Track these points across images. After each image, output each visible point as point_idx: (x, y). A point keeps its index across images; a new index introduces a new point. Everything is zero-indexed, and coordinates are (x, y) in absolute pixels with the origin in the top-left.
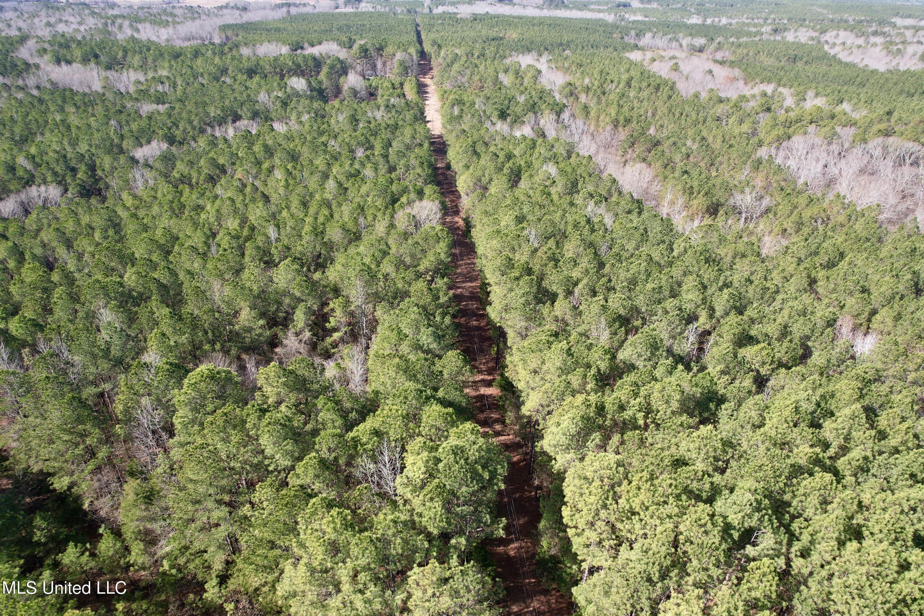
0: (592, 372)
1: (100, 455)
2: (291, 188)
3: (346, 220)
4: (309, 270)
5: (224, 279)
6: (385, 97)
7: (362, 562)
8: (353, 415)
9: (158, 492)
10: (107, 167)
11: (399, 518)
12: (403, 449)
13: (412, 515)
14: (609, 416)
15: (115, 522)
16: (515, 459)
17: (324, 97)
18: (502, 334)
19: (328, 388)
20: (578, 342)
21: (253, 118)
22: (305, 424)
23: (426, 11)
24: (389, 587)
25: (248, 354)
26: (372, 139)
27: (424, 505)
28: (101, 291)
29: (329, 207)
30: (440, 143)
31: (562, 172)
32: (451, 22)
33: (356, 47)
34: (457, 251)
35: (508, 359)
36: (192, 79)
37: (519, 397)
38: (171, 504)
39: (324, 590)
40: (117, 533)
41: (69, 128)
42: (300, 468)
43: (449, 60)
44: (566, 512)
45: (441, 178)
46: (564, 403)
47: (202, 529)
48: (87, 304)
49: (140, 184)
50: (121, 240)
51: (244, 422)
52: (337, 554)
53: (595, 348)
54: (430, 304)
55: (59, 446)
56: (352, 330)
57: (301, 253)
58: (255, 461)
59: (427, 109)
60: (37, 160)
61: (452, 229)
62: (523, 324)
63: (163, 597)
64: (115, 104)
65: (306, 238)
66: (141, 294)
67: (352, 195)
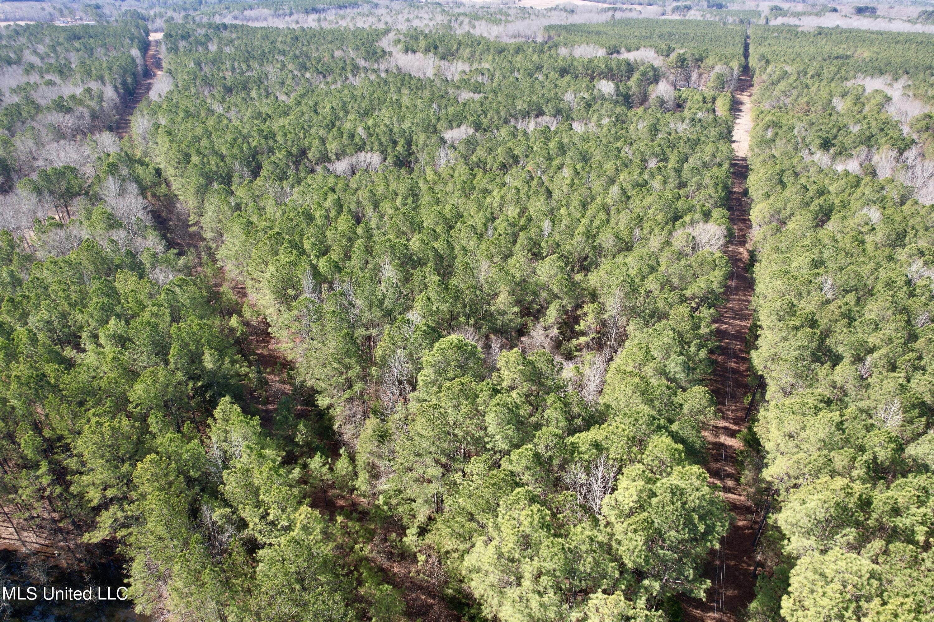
0: (865, 458)
1: (356, 388)
2: (574, 188)
3: (622, 228)
4: (572, 270)
5: (492, 262)
6: (693, 110)
7: (549, 565)
8: (578, 421)
9: (391, 435)
10: (420, 143)
11: (596, 537)
12: (620, 471)
13: (610, 539)
14: (874, 516)
15: (352, 448)
16: (741, 523)
17: (629, 103)
18: (762, 385)
19: (562, 387)
20: (855, 418)
21: (555, 116)
22: (531, 415)
23: (762, 21)
24: (567, 601)
25: (496, 335)
26: (668, 151)
27: (626, 534)
28: (389, 250)
29: (608, 212)
30: (742, 166)
31: (888, 219)
32: (788, 36)
33: (674, 55)
34: (733, 284)
35: (762, 413)
36: (509, 73)
37: (764, 458)
38: (397, 449)
39: (506, 578)
40: (352, 459)
41: (400, 106)
42: (515, 455)
43: (775, 78)
44: (786, 603)
45: (734, 203)
46: (818, 481)
47: (417, 480)
48: (377, 258)
49: (443, 162)
50: (416, 208)
51: (476, 396)
52: (527, 548)
53: (877, 431)
54: (687, 332)
55: (329, 370)
56: (600, 338)
57: (569, 252)
58: (477, 435)
59: (736, 127)
60: (371, 131)
61: (734, 259)
62: (791, 380)
63: (372, 527)
64: (440, 90)
65: (578, 238)
66: (420, 259)
67: (634, 204)
